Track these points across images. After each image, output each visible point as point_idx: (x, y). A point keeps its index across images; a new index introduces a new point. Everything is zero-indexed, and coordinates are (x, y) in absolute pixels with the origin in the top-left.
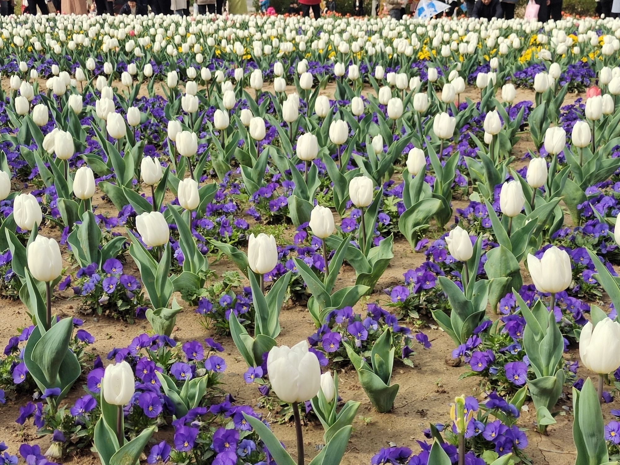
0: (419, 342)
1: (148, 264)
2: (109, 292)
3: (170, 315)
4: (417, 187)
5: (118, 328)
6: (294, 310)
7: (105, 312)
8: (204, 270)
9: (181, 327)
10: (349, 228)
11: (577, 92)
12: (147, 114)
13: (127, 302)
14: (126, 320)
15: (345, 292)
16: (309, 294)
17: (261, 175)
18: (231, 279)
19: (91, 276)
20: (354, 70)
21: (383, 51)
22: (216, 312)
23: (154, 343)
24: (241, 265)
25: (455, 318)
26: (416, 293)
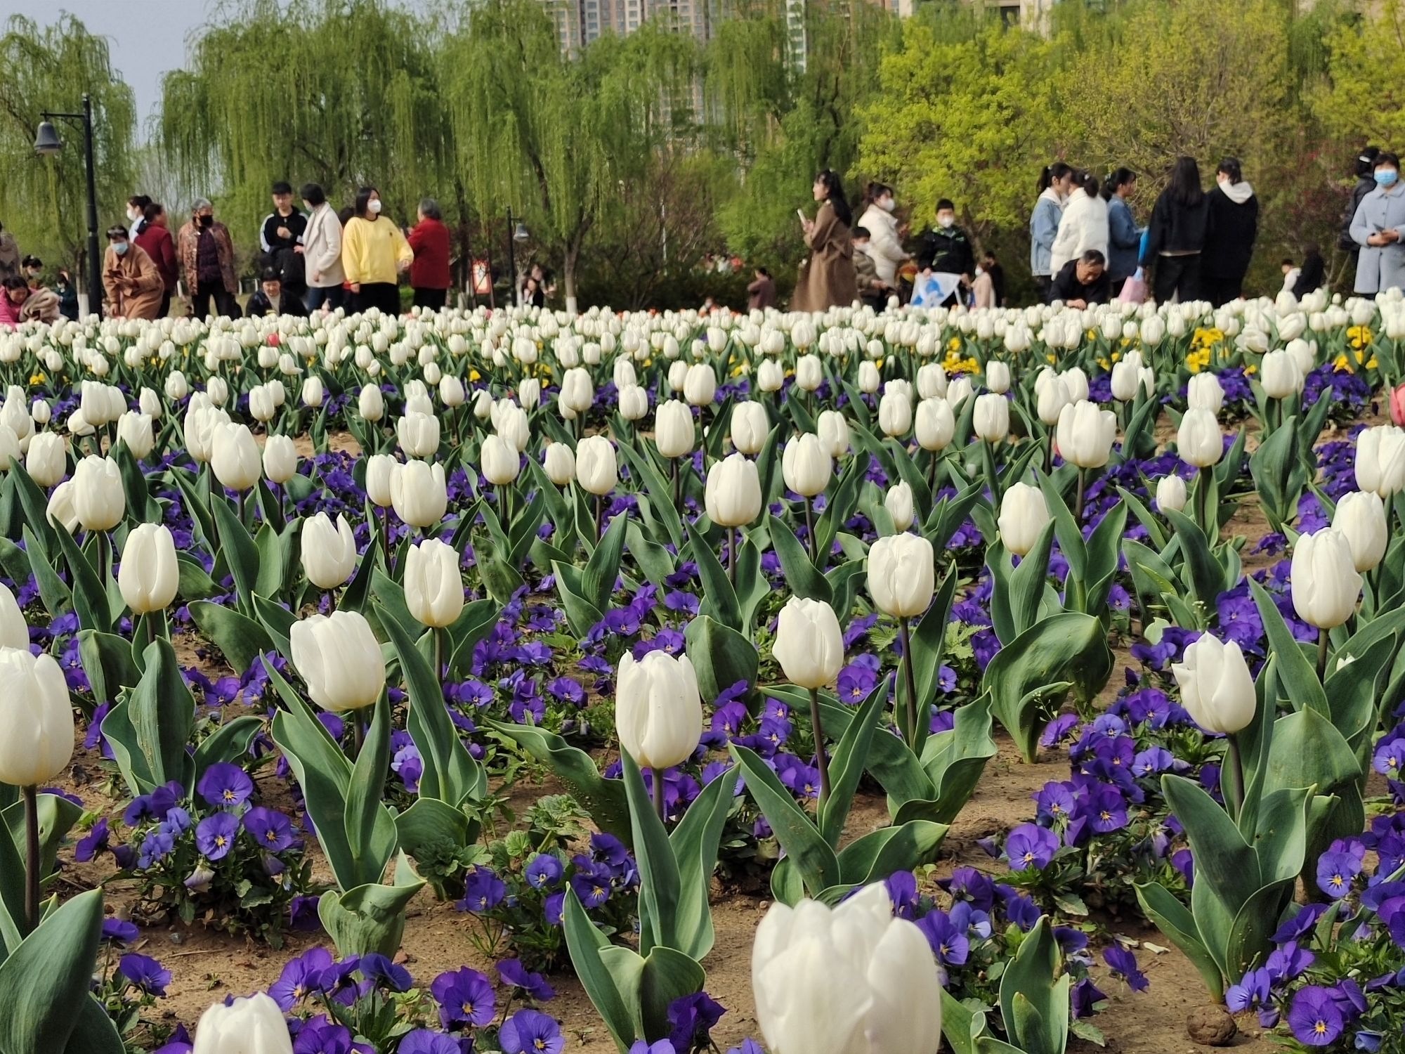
0: (1113, 974)
1: (324, 766)
2: (214, 858)
3: (388, 904)
4: (1031, 584)
5: (240, 959)
6: (727, 905)
7: (203, 915)
8: (475, 796)
9: (415, 955)
10: (856, 693)
11: (1334, 427)
12: (310, 480)
13: (264, 885)
14: (262, 939)
15: (876, 845)
16: (768, 860)
17: (607, 582)
18: (555, 816)
19: (164, 817)
20: (809, 367)
21: (862, 347)
22: (517, 903)
23: (346, 981)
24: (577, 784)
25: (1205, 905)
26: (1075, 845)
